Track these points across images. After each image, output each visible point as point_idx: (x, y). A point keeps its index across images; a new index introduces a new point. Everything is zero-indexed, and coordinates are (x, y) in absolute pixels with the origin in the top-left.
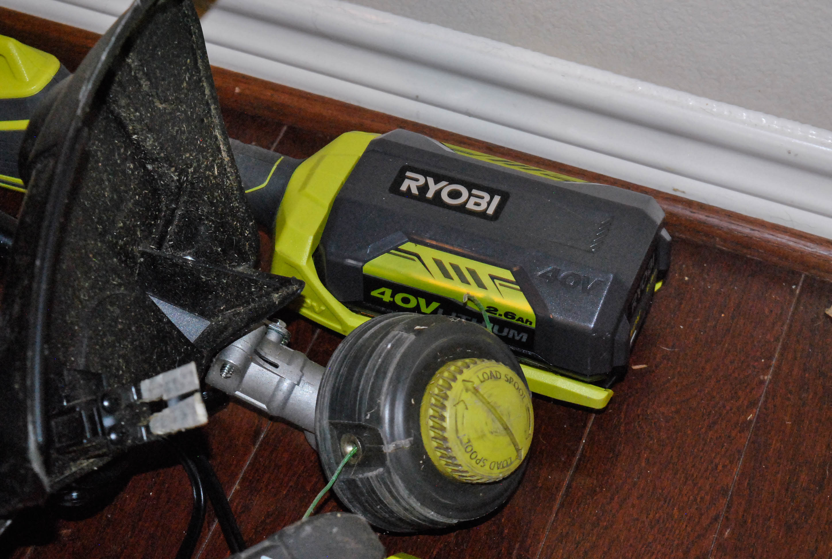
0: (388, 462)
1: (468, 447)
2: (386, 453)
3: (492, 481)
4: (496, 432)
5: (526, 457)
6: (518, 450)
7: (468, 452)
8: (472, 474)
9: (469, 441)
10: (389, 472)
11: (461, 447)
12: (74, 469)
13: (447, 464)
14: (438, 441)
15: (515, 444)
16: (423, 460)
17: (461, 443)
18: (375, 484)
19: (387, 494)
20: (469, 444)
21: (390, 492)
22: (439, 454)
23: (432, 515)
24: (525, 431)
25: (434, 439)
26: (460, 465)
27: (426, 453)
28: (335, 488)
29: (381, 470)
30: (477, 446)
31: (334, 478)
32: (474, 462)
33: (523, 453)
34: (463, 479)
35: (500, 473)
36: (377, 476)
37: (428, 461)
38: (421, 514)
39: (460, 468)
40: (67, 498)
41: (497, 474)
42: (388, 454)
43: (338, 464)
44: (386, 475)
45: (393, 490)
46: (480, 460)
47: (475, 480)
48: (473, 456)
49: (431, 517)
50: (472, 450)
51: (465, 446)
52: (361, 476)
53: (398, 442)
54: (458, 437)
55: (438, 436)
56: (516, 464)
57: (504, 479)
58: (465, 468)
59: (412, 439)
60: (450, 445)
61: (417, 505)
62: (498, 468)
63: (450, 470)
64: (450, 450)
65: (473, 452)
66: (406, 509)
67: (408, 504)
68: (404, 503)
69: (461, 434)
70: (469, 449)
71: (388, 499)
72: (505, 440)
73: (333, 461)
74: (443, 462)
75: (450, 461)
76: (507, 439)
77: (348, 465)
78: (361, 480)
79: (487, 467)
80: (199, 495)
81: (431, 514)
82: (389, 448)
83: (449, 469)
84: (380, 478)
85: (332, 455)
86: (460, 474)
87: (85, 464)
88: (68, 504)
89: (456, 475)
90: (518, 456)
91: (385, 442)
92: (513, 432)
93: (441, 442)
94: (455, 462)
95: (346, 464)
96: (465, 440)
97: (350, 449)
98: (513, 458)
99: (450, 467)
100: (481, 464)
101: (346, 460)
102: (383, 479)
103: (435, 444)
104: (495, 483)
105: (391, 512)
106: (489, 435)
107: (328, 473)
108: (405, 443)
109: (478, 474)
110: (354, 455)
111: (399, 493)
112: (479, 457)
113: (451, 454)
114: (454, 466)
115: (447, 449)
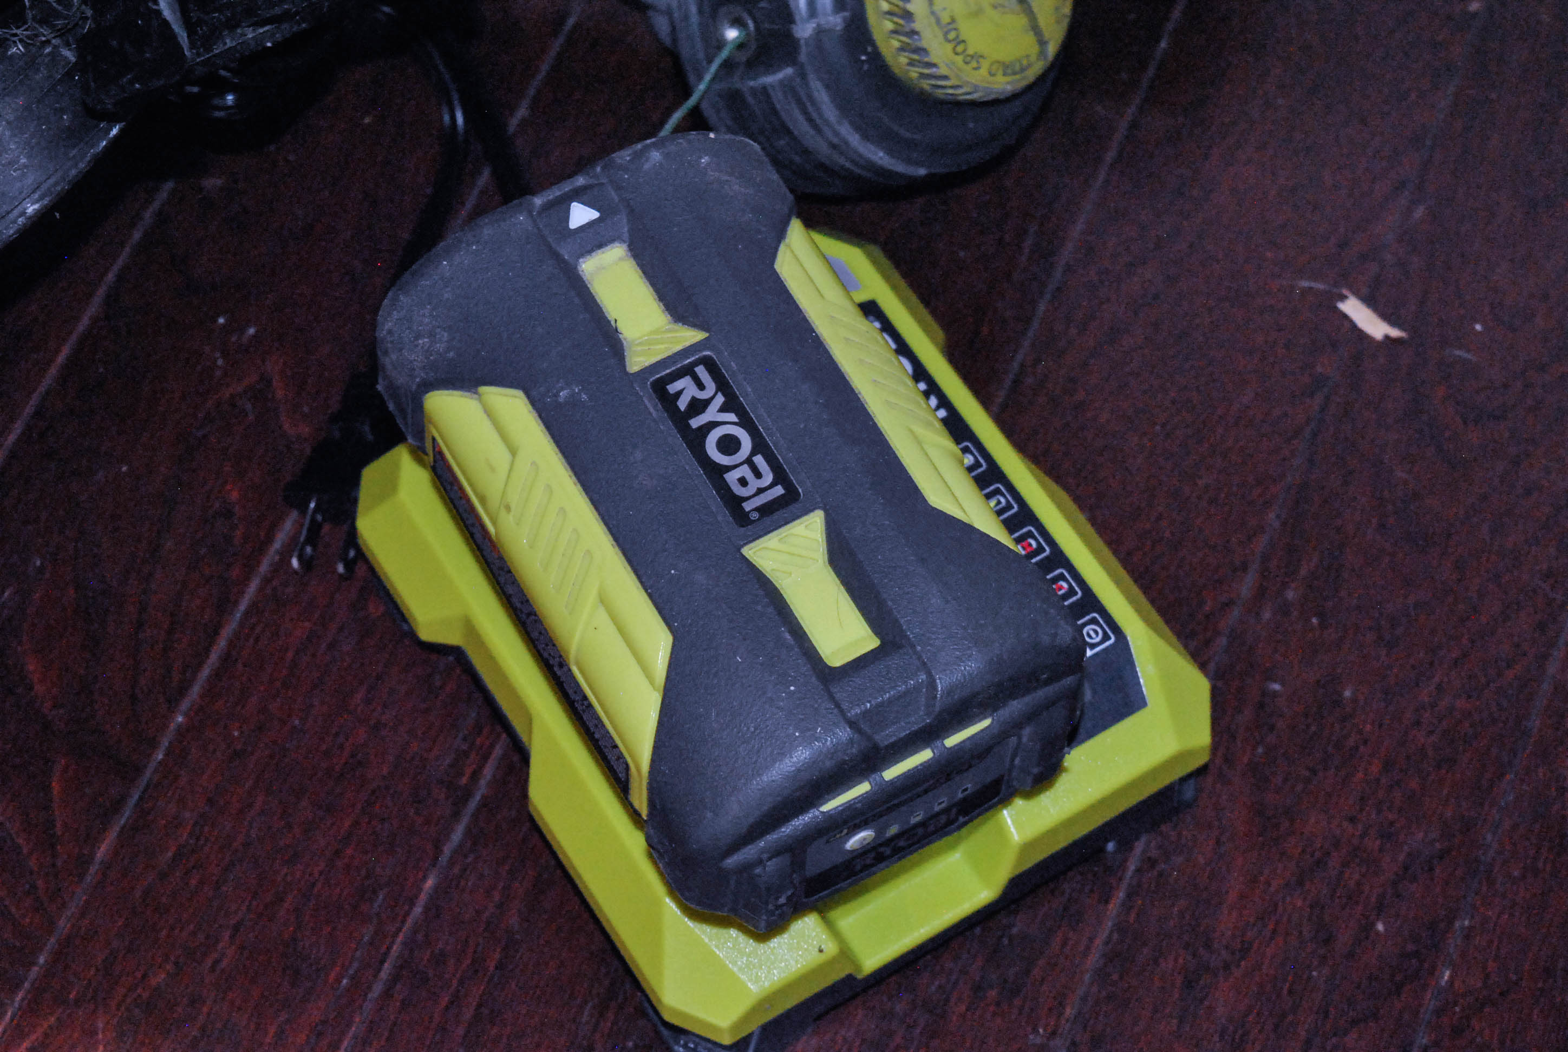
0: (803, 57)
1: (949, 29)
2: (799, 40)
3: (993, 97)
4: (1003, 6)
5: (1058, 56)
6: (1042, 43)
7: (950, 41)
8: (957, 83)
9: (953, 21)
10: (803, 76)
11: (936, 29)
12: (229, 43)
13: (912, 63)
14: (896, 19)
15: (1035, 28)
16: (866, 53)
17: (938, 21)
18: (778, 98)
19: (801, 118)
20: (951, 27)
21: (805, 112)
22: (896, 44)
23: (881, 158)
24: (1057, 9)
25: (888, 16)
26: (934, 65)
27: (872, 42)
28: (704, 106)
29: (789, 71)
30: (967, 29)
31: (702, 87)
32: (959, 59)
33: (1052, 49)
34: (939, 93)
35: (1008, 83)
36: (781, 82)
37: (876, 56)
38: (860, 156)
39: (934, 70)
40: (216, 102)
41: (1003, 84)
42: (802, 42)
43: (710, 61)
44: (798, 80)
45: (810, 109)
46: (972, 57)
47: (962, 94)
48: (960, 49)
49: (880, 162)
50: (957, 37)
51: (945, 30)
52: (752, 83)
53: (822, 20)
54: (933, 13)
55: (896, 9)
56: (1037, 68)
57: (1015, 96)
58: (943, 71)
59: (847, 14)
60: (917, 26)
61: (854, 139)
62: (1004, 75)
63: (914, 75)
64: (916, 37)
65: (959, 41)
66: (834, 147)
67: (837, 134)
68: (829, 135)
69: (937, 8)
70: (952, 35)
71: (801, 127)
72: (1019, 21)
73: (701, 55)
74: (903, 60)
75: (916, 57)
76: (1023, 21)
77: (728, 65)
78: (753, 91)
79: (983, 71)
80: (453, 118)
81: (879, 157)
82: (804, 30)
83: (914, 73)
84: (786, 86)
85: (699, 45)
86: (933, 82)
87: (250, 36)
88: (218, 114)
89: (926, 85)
90: (1042, 53)
91: (798, 22)
92: (1035, 10)
93: (901, 21)
94: (926, 59)
95: (725, 61)
96: (945, 19)
97: (732, 34)
98: (1033, 58)
99: (917, 69)
100: (974, 64)
101: (724, 54)
102: (793, 90)
103: (889, 25)
104: (996, 102)
105: (806, 152)
106: (990, 12)
107: (692, 78)
108: (836, 21)
109: (968, 82)
110: (741, 46)
111: (821, 115)
112: (971, 51)
113: (919, 44)
114: (923, 68)
115: (913, 33)
